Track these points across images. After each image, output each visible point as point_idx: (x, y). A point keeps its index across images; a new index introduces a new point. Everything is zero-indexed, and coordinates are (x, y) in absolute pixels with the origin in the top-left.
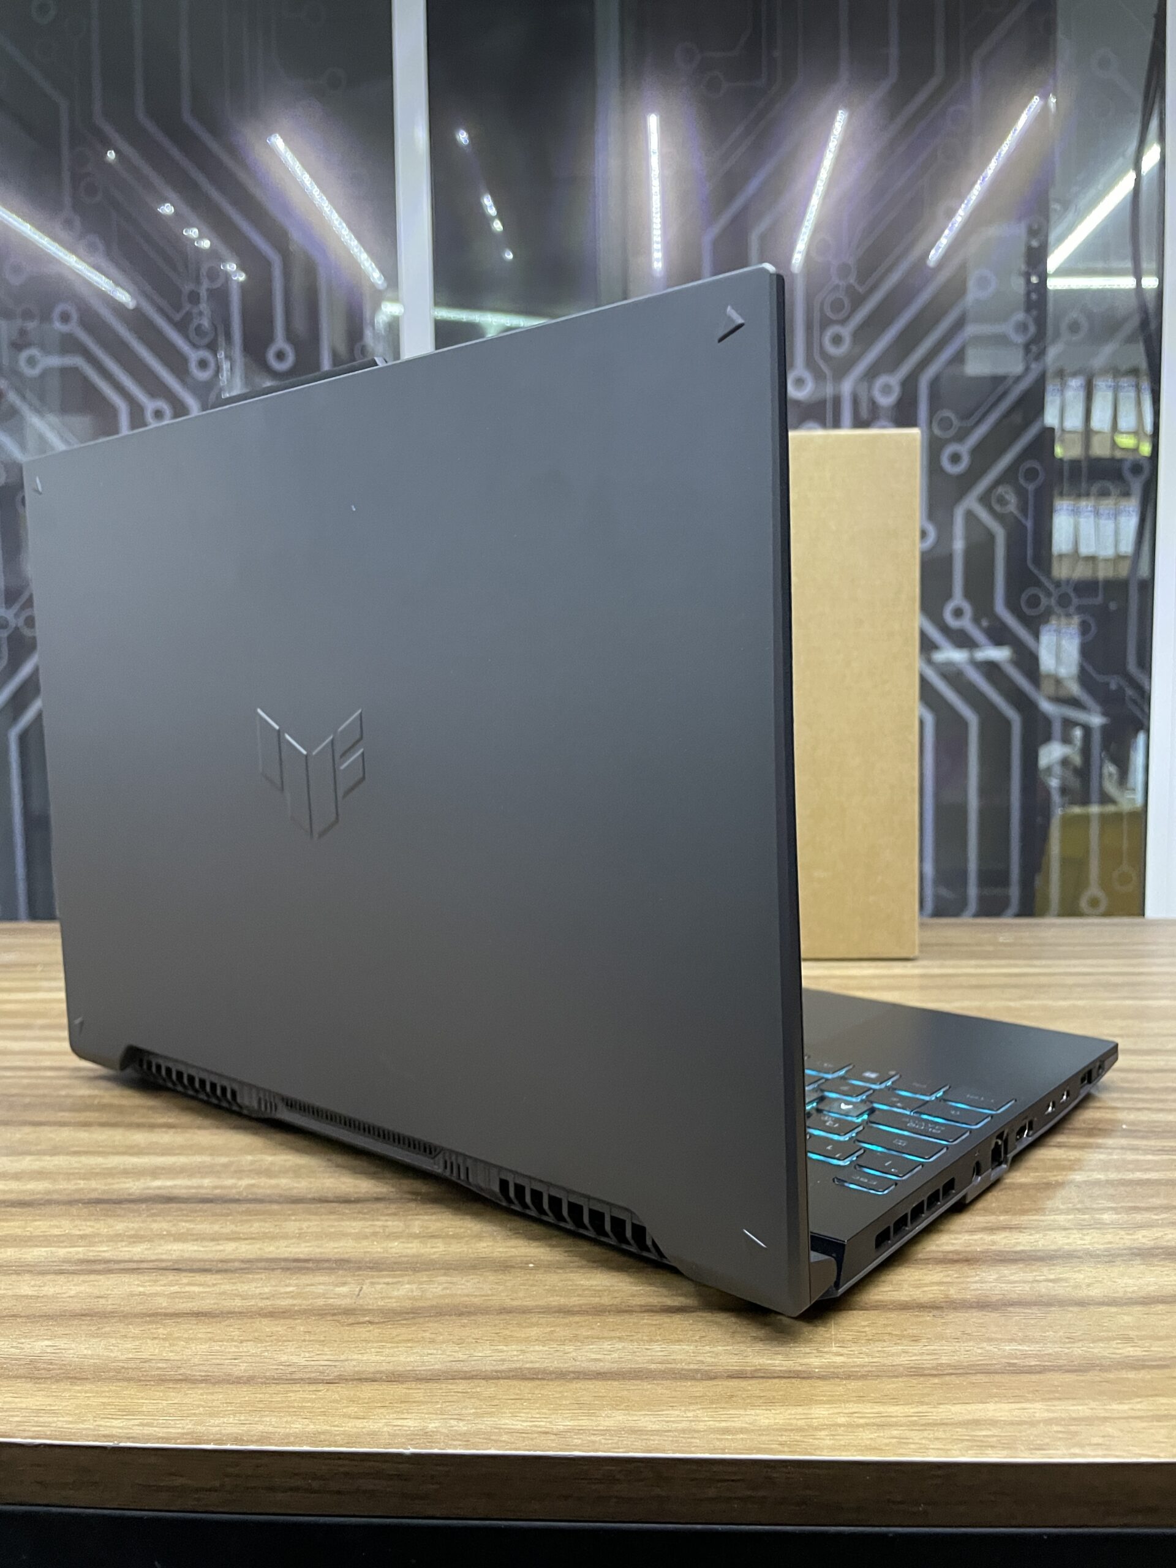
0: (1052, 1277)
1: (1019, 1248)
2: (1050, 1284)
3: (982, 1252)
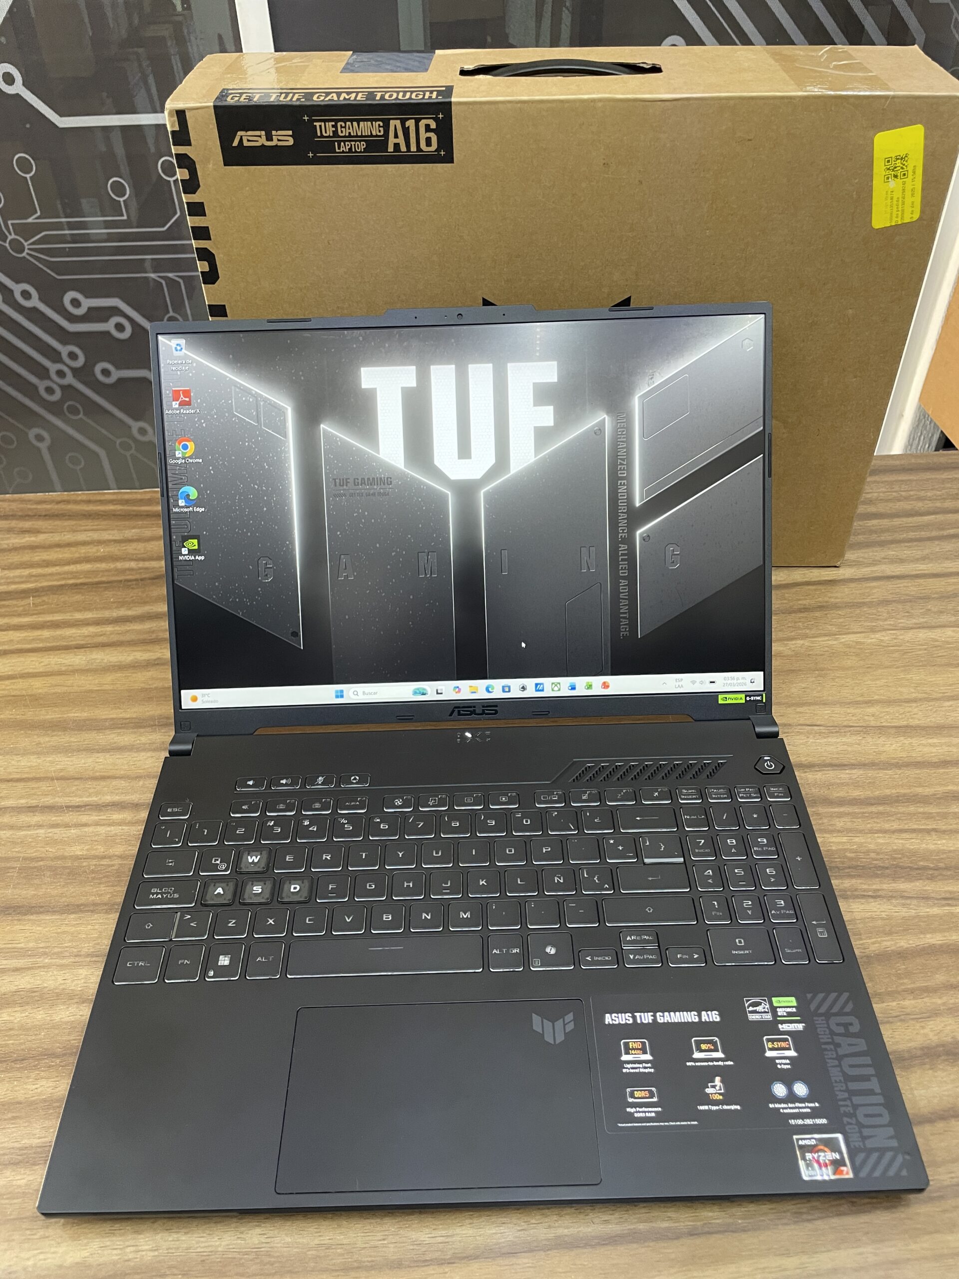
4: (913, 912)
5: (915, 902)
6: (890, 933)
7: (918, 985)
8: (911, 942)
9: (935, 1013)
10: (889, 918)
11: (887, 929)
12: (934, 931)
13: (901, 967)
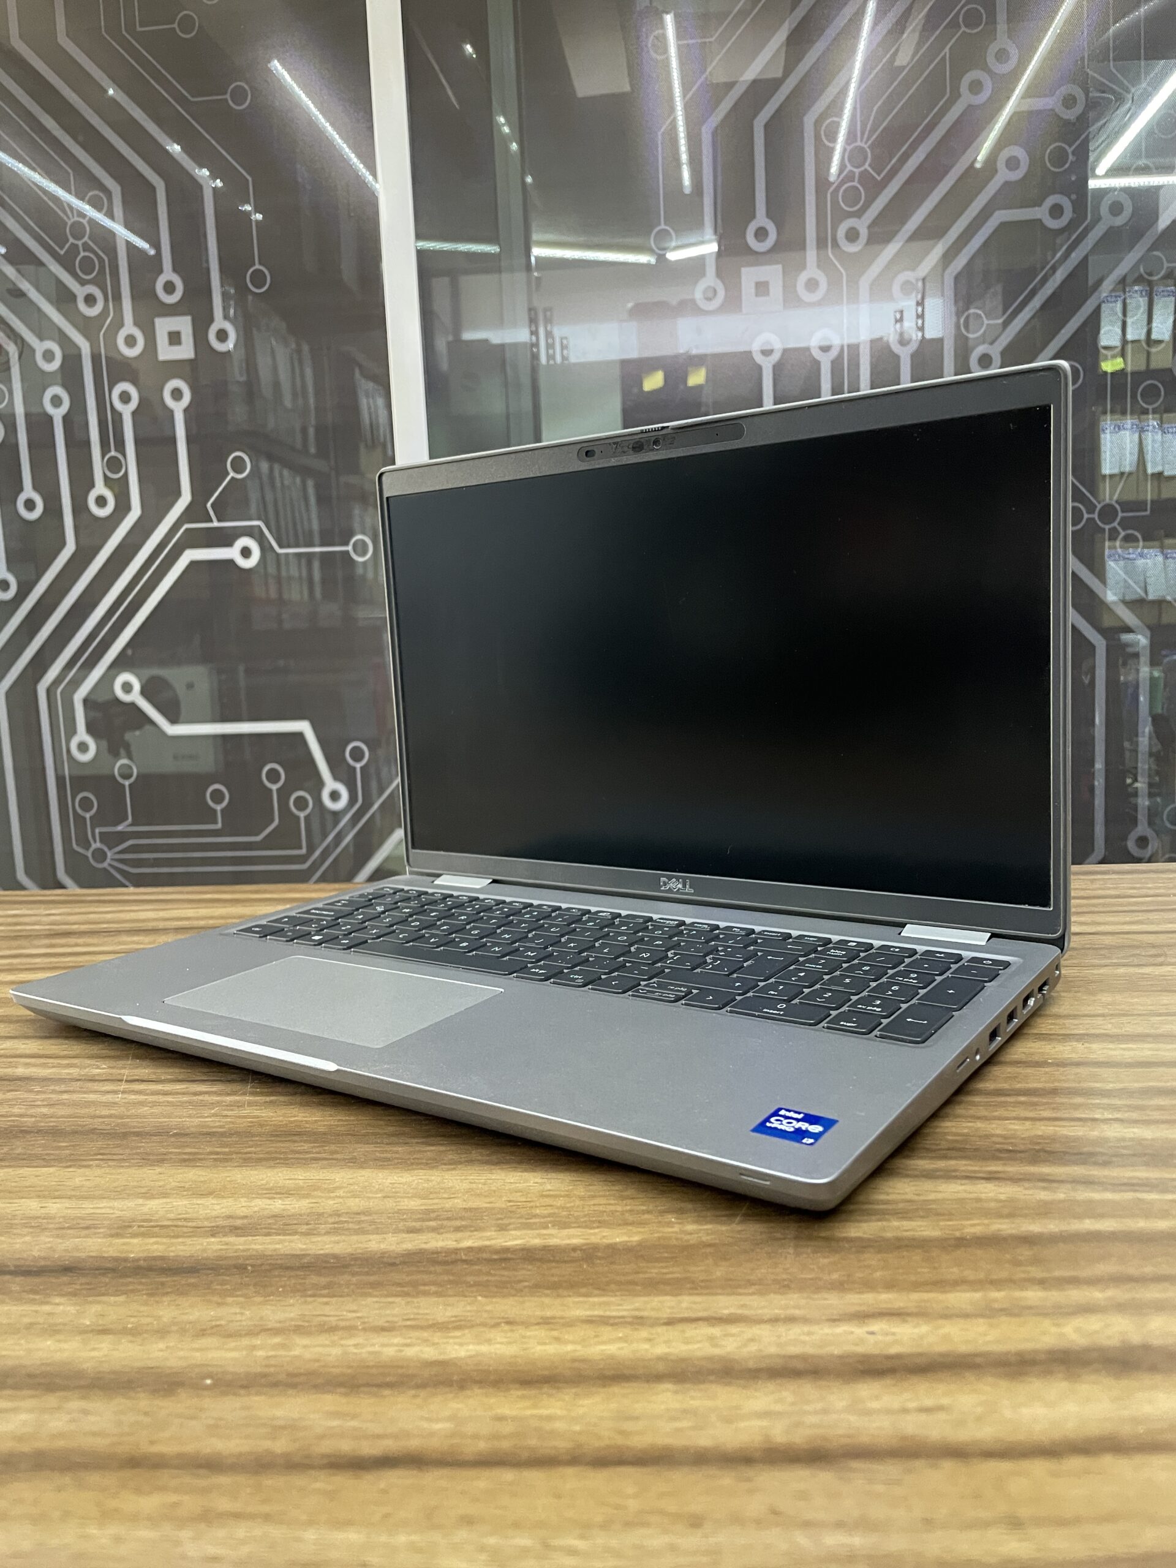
0: (929, 1402)
1: (893, 1350)
2: (923, 1417)
3: (840, 1357)
4: (1061, 1196)
5: (1069, 1186)
6: (1011, 1215)
7: (1057, 1273)
8: (1052, 1227)
9: (1087, 1309)
10: (1011, 1200)
11: (1006, 1211)
12: (1102, 1216)
13: (1025, 1253)
